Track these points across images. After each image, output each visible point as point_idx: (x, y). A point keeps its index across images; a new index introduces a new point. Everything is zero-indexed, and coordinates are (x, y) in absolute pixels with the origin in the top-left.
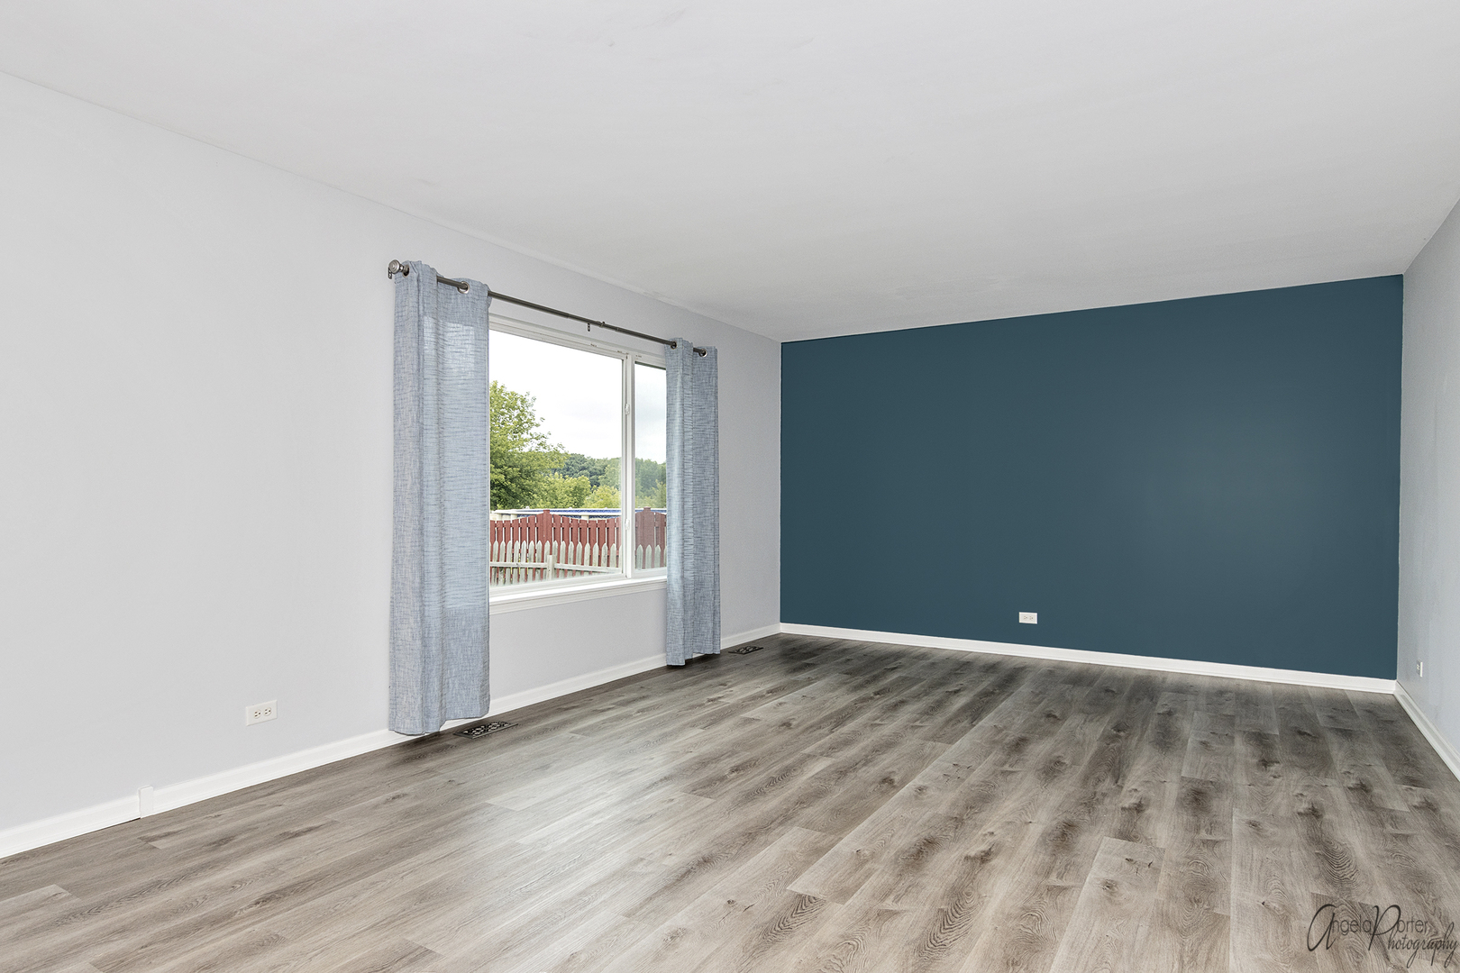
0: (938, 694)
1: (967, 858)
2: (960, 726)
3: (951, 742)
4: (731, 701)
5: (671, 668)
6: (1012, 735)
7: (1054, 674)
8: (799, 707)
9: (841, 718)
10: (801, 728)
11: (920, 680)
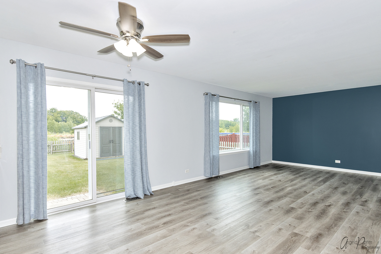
0: (315, 177)
1: (325, 205)
2: (321, 184)
3: (319, 186)
4: (266, 176)
5: (250, 169)
6: (334, 186)
7: (345, 175)
8: (282, 178)
9: (292, 180)
10: (283, 182)
11: (310, 174)
